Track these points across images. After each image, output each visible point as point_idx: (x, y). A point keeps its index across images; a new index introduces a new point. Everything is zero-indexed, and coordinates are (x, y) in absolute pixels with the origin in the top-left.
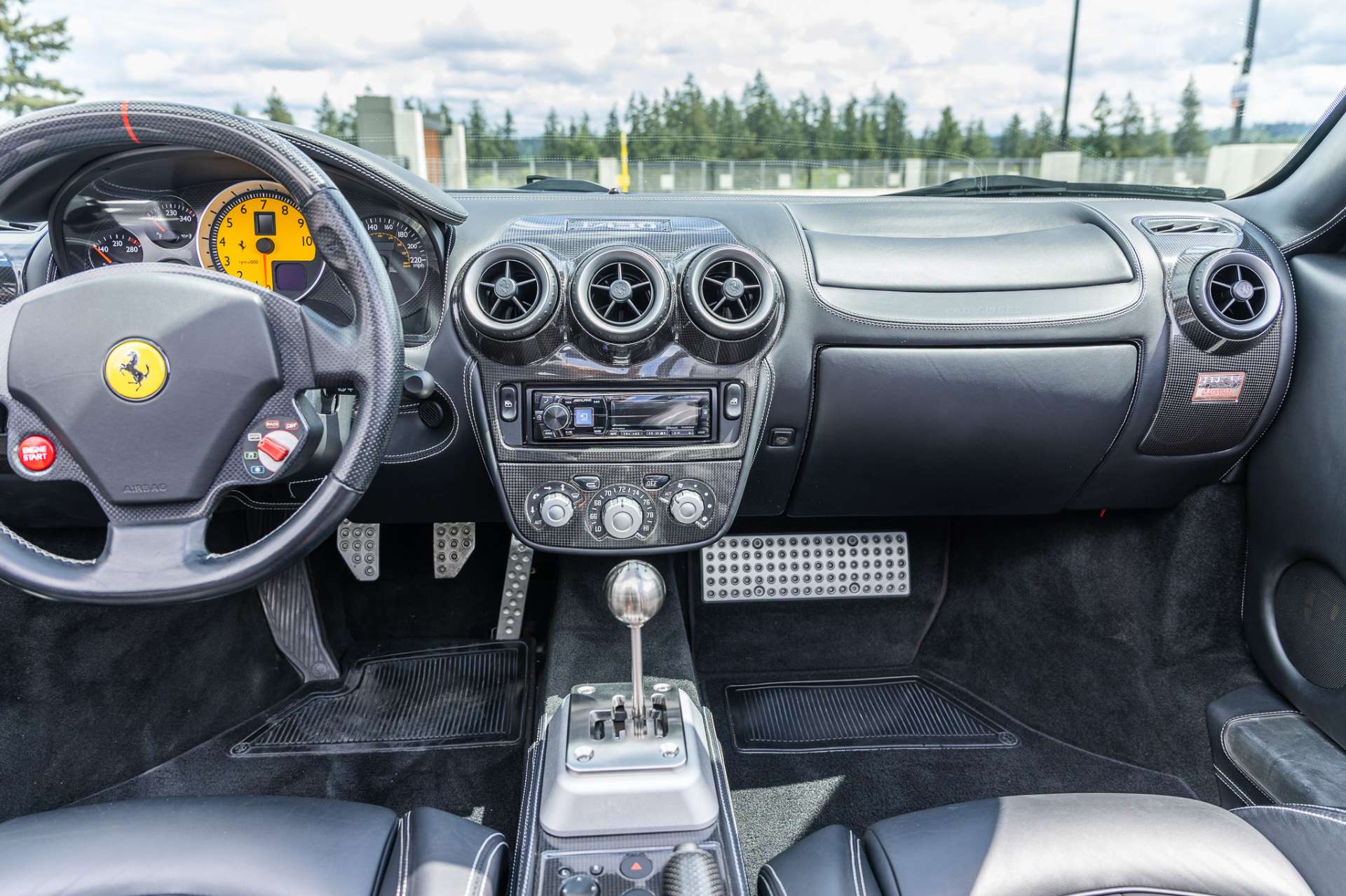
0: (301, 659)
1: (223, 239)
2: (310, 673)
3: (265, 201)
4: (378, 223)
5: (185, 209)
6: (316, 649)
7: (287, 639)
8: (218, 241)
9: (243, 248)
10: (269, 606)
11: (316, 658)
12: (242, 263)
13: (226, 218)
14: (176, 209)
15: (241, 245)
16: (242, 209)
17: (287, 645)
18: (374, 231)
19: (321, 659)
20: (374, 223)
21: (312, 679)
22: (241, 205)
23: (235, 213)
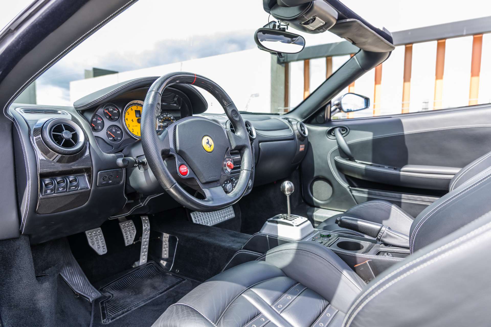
0: (86, 293)
1: (127, 118)
2: (91, 297)
3: (137, 107)
4: (166, 114)
5: (115, 108)
6: (90, 287)
7: (78, 288)
8: (126, 119)
9: (133, 121)
10: (67, 277)
11: (92, 291)
12: (133, 126)
13: (127, 112)
14: (112, 108)
15: (132, 120)
16: (131, 109)
17: (79, 290)
18: (165, 117)
19: (93, 290)
20: (165, 114)
21: (93, 299)
22: (130, 108)
23: (129, 110)
